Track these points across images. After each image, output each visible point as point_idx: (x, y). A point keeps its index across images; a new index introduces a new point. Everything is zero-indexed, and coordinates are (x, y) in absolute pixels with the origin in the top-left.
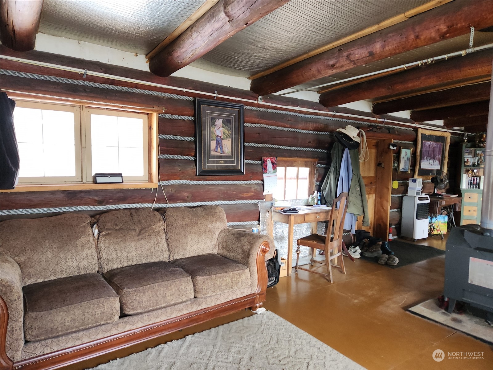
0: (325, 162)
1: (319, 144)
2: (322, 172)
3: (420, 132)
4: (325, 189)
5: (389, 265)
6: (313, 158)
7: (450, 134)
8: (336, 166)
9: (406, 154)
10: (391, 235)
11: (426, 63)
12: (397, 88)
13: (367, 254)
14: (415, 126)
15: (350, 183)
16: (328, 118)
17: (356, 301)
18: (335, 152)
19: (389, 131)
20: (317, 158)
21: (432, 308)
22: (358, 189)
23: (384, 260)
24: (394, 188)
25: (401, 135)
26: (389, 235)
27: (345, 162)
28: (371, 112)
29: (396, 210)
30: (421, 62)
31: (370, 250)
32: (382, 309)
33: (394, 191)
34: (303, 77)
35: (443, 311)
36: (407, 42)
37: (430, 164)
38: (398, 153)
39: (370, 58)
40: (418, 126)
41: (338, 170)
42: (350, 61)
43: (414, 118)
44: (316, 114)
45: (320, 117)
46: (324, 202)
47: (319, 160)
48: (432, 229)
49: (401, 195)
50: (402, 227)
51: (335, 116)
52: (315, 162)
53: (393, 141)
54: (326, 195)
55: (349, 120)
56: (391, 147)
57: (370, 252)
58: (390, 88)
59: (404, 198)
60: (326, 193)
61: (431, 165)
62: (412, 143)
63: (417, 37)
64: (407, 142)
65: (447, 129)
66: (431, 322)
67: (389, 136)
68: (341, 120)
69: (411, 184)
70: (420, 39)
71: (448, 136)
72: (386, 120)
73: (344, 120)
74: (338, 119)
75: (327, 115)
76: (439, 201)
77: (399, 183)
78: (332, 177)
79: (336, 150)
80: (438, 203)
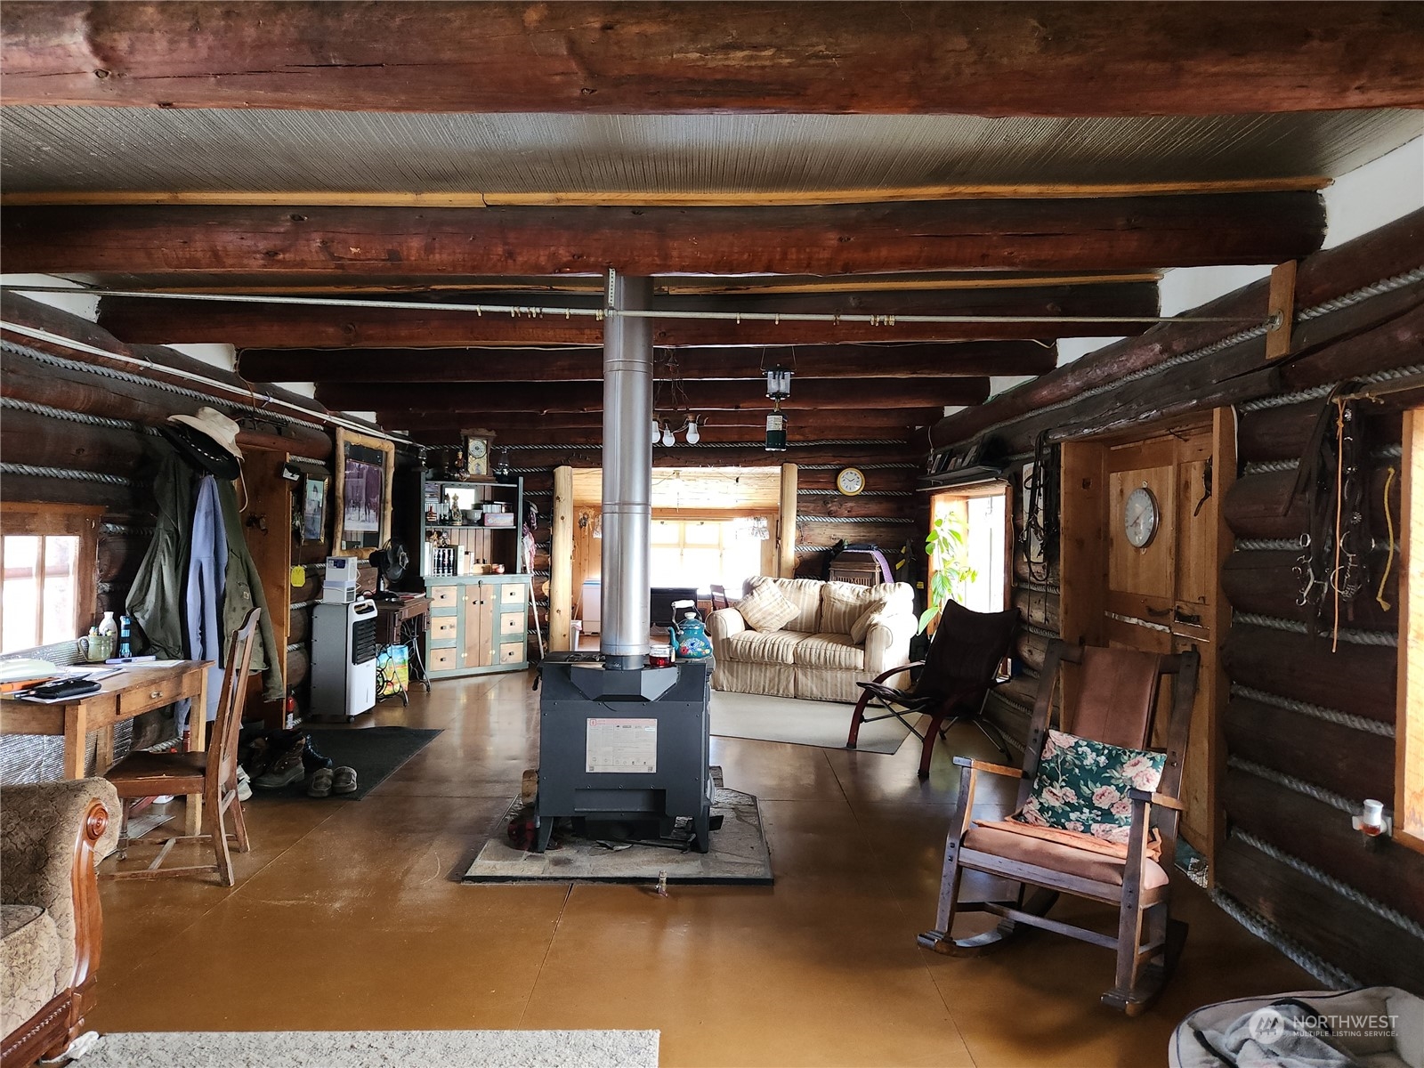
0: (125, 516)
1: (106, 457)
2: (120, 548)
3: (342, 436)
4: (143, 602)
5: (341, 794)
6: (92, 502)
7: (393, 445)
8: (177, 530)
9: (315, 494)
10: (291, 716)
11: (526, 314)
12: (370, 332)
13: (270, 782)
14: (329, 420)
15: (223, 581)
16: (126, 376)
17: (337, 905)
18: (169, 486)
19: (279, 430)
20: (103, 503)
21: (504, 857)
22: (247, 595)
23: (327, 785)
24: (294, 585)
25: (304, 443)
26: (287, 719)
27: (206, 517)
28: (232, 370)
29: (296, 646)
30: (516, 309)
31: (276, 769)
32: (406, 898)
33: (297, 594)
34: (149, 255)
35: (527, 853)
36: (485, 258)
37: (361, 519)
38: (300, 490)
39: (389, 264)
40: (335, 420)
41: (183, 543)
42: (328, 257)
43: (326, 399)
44: (93, 359)
45: (105, 371)
46: (139, 645)
47: (109, 511)
48: (381, 684)
49: (304, 604)
50: (313, 690)
51: (146, 373)
52: (94, 517)
53: (289, 458)
54: (148, 622)
55: (183, 387)
56: (287, 474)
57: (275, 773)
58: (350, 330)
59: (317, 611)
60: (147, 616)
61: (363, 521)
62: (323, 463)
63: (510, 255)
64: (313, 461)
65: (386, 433)
66: (521, 884)
67: (280, 442)
68: (163, 385)
69: (332, 573)
70: (514, 260)
71: (390, 449)
72: (272, 400)
73: (170, 387)
74: (155, 382)
75: (125, 367)
76: (398, 611)
77: (306, 570)
78: (165, 566)
79: (172, 479)
80: (395, 615)
